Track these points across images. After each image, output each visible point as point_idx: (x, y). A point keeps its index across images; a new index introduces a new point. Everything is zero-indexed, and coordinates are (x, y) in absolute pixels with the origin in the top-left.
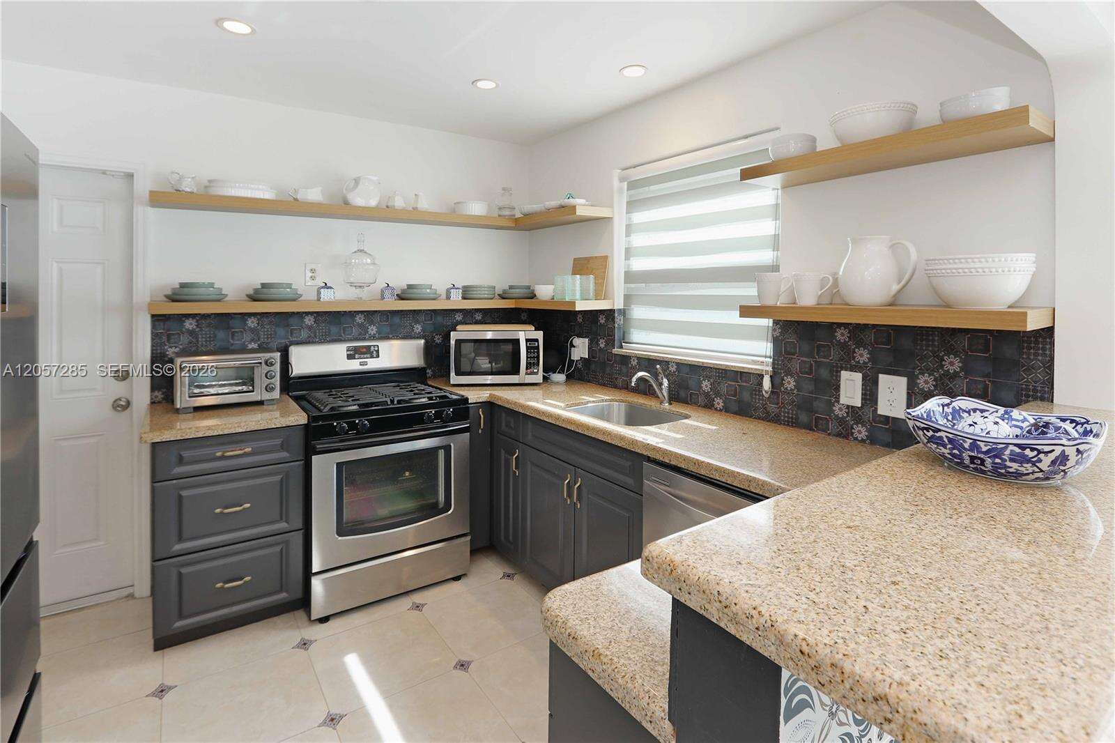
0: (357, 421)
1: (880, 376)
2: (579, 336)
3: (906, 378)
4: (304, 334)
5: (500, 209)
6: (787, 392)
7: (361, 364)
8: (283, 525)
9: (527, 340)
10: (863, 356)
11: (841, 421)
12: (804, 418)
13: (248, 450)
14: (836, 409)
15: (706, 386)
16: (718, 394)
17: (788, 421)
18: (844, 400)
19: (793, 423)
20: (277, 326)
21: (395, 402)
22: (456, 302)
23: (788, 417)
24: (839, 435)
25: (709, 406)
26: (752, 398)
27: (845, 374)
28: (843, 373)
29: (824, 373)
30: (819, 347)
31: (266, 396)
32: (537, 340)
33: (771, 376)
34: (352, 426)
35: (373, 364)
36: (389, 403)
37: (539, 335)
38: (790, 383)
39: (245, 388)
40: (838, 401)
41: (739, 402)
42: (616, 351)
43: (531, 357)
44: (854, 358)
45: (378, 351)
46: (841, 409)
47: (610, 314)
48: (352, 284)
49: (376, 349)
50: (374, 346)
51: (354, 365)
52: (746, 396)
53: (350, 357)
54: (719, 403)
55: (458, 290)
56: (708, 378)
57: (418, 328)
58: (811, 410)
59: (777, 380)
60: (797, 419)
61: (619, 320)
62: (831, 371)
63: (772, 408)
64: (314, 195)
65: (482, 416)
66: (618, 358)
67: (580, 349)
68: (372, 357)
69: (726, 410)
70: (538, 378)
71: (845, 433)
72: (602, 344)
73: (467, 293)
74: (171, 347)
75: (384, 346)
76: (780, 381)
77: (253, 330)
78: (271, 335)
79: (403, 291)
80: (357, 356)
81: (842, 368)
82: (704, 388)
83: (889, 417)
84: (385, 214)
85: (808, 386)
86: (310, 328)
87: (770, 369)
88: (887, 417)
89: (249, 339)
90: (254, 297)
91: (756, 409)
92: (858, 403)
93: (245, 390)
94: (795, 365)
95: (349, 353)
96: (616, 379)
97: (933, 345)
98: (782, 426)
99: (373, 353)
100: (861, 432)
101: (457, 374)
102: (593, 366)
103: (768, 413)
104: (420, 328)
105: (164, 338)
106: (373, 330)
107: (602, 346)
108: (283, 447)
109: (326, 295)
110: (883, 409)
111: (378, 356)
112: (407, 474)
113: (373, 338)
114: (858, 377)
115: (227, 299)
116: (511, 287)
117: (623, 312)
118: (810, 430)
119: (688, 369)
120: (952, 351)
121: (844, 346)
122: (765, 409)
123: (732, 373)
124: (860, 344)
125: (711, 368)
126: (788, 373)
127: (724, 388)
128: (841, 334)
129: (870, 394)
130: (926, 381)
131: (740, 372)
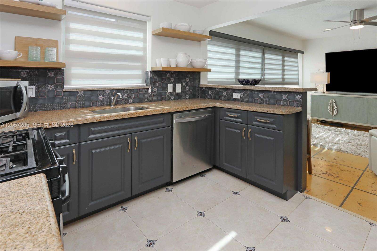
1: (176, 84)
3: (180, 84)
6: (154, 92)
10: (173, 80)
11: (168, 96)
14: (167, 94)
15: (125, 96)
16: (130, 98)
17: (155, 100)
25: (127, 103)
26: (144, 96)
27: (169, 85)
29: (164, 85)
30: (163, 79)
38: (155, 89)
40: (168, 92)
41: (139, 99)
44: (171, 80)
47: (59, 71)
52: (141, 96)
54: (131, 101)
56: (126, 93)
58: (161, 96)
59: (152, 89)
60: (158, 99)
62: (166, 85)
63: (150, 98)
66: (67, 93)
69: (134, 102)
71: (169, 99)
72: (51, 87)
81: (168, 83)
83: (178, 93)
85: (160, 89)
87: (150, 86)
91: (145, 99)
92: (172, 91)
94: (157, 84)
96: (65, 104)
100: (173, 98)
102: (41, 102)
103: (149, 100)
107: (51, 89)
110: (177, 91)
114: (172, 85)
118: (161, 101)
120: (188, 77)
121: (169, 78)
122: (148, 98)
123: (136, 90)
124: (172, 77)
125: (127, 89)
126: (155, 87)
127: (133, 95)
128: (168, 75)
129: (174, 89)
130: (184, 84)
131: (139, 89)
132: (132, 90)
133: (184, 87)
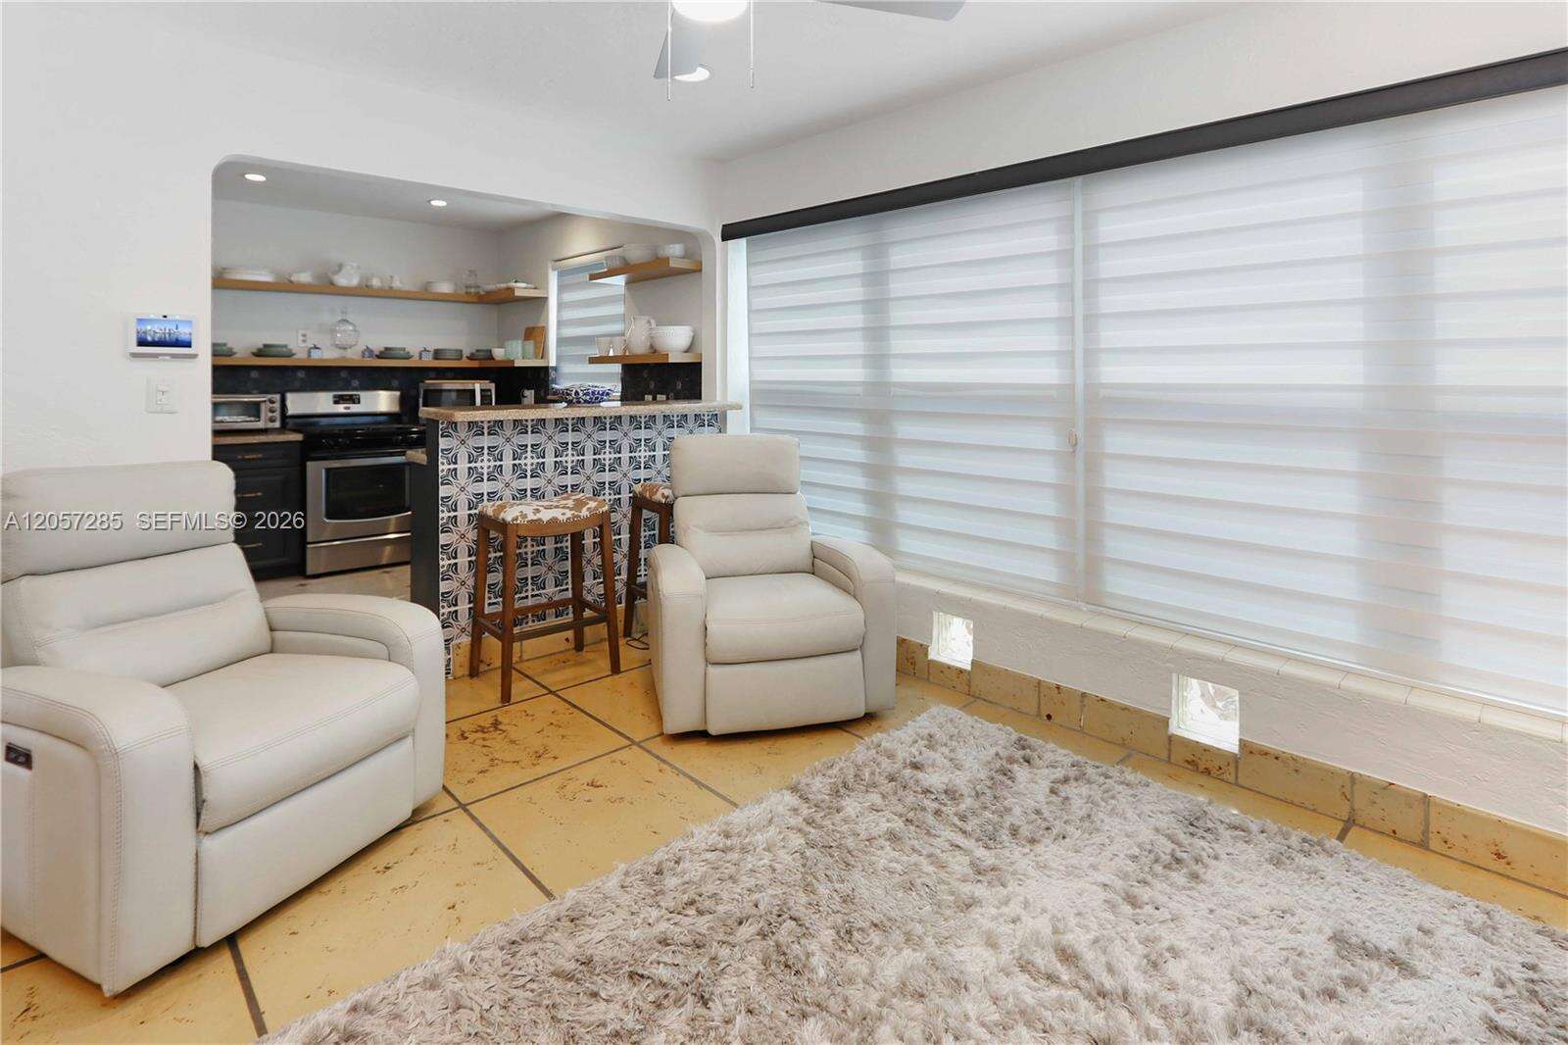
1: (657, 396)
2: (528, 389)
4: (297, 384)
5: (467, 287)
7: (345, 408)
9: (482, 390)
10: (651, 383)
13: (260, 455)
20: (276, 376)
22: (428, 361)
28: (646, 396)
29: (640, 398)
30: (636, 379)
31: (270, 425)
32: (490, 390)
35: (355, 408)
37: (492, 386)
39: (253, 419)
45: (359, 399)
47: (546, 369)
48: (337, 346)
49: (358, 397)
50: (356, 395)
51: (341, 408)
53: (336, 402)
55: (429, 353)
57: (395, 383)
61: (552, 374)
64: (305, 277)
67: (528, 398)
68: (354, 403)
72: (542, 394)
73: (438, 354)
75: (363, 395)
77: (255, 381)
78: (270, 384)
79: (381, 352)
80: (341, 402)
84: (364, 291)
86: (302, 379)
90: (259, 354)
95: (334, 399)
97: (674, 375)
99: (355, 400)
106: (356, 383)
109: (316, 355)
111: (359, 403)
113: (356, 389)
115: (236, 356)
116: (477, 351)
117: (555, 369)
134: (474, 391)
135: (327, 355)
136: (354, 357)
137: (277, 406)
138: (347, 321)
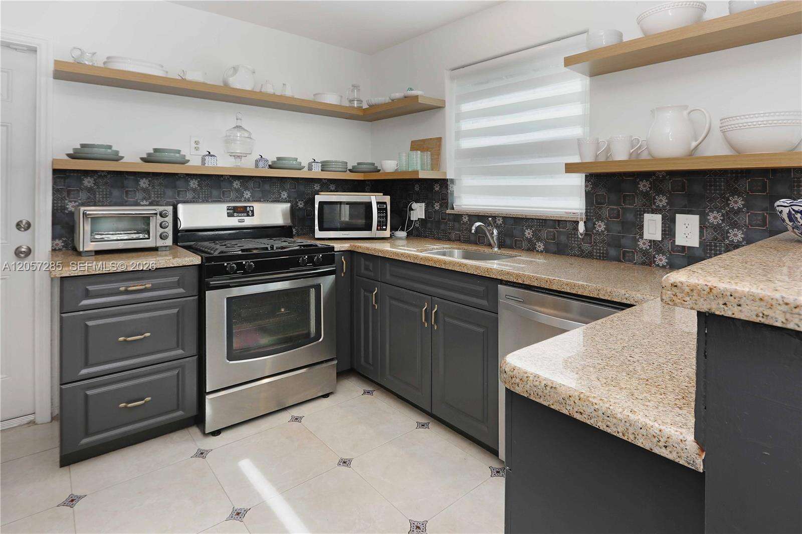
0: (244, 263)
1: (678, 216)
2: (417, 202)
3: (698, 216)
4: (190, 195)
5: (350, 101)
6: (599, 234)
7: (240, 221)
8: (180, 352)
9: (378, 203)
10: (662, 201)
11: (645, 253)
12: (613, 252)
13: (148, 286)
14: (641, 243)
15: (528, 233)
16: (539, 239)
17: (600, 256)
18: (647, 235)
19: (604, 257)
20: (166, 187)
21: (275, 249)
22: (317, 172)
23: (600, 253)
24: (643, 263)
25: (531, 249)
26: (569, 240)
27: (647, 217)
28: (646, 215)
29: (630, 217)
30: (625, 196)
31: (160, 243)
32: (385, 203)
33: (585, 222)
34: (241, 267)
35: (249, 222)
36: (269, 249)
37: (387, 199)
38: (601, 226)
39: (141, 236)
40: (642, 236)
41: (558, 244)
42: (449, 211)
43: (380, 217)
44: (655, 203)
45: (253, 211)
46: (644, 244)
47: (444, 181)
48: (232, 154)
49: (252, 209)
50: (250, 207)
51: (234, 222)
52: (563, 239)
53: (229, 215)
54: (540, 246)
55: (318, 164)
56: (531, 227)
57: (284, 195)
58: (619, 246)
59: (590, 225)
60: (607, 253)
61: (451, 188)
62: (635, 216)
63: (586, 247)
64: (198, 75)
65: (344, 262)
66: (451, 217)
67: (418, 211)
68: (248, 215)
69: (547, 251)
70: (387, 233)
71: (648, 262)
72: (437, 206)
73: (325, 166)
74: (71, 202)
75: (257, 207)
76: (592, 225)
77: (145, 190)
78: (161, 194)
79: (274, 162)
80: (235, 214)
81: (645, 212)
82: (527, 235)
83: (685, 246)
85: (616, 228)
86: (194, 190)
87: (584, 217)
88: (684, 247)
89: (141, 197)
90: (148, 159)
91: (572, 249)
92: (658, 237)
93: (141, 237)
94: (605, 212)
95: (229, 211)
96: (450, 233)
97: (720, 190)
98: (595, 260)
99: (246, 212)
100: (662, 260)
101: (321, 229)
102: (429, 225)
103: (582, 251)
104: (286, 195)
105: (65, 194)
106: (247, 194)
107: (437, 208)
108: (178, 284)
109: (210, 162)
110: (680, 241)
111: (253, 215)
112: (283, 310)
113: (249, 201)
114: (659, 217)
115: (123, 159)
116: (359, 164)
117: (454, 182)
118: (619, 261)
119: (512, 221)
120: (736, 192)
121: (646, 195)
122: (580, 248)
123: (551, 222)
124: (660, 192)
125: (533, 219)
126: (600, 218)
127: (544, 234)
128: (644, 186)
129: (669, 230)
130: (714, 218)
131: (558, 220)
132: (542, 223)
133: (717, 228)
134: (371, 203)
135: (223, 164)
136: (247, 166)
137: (170, 219)
138: (242, 128)
